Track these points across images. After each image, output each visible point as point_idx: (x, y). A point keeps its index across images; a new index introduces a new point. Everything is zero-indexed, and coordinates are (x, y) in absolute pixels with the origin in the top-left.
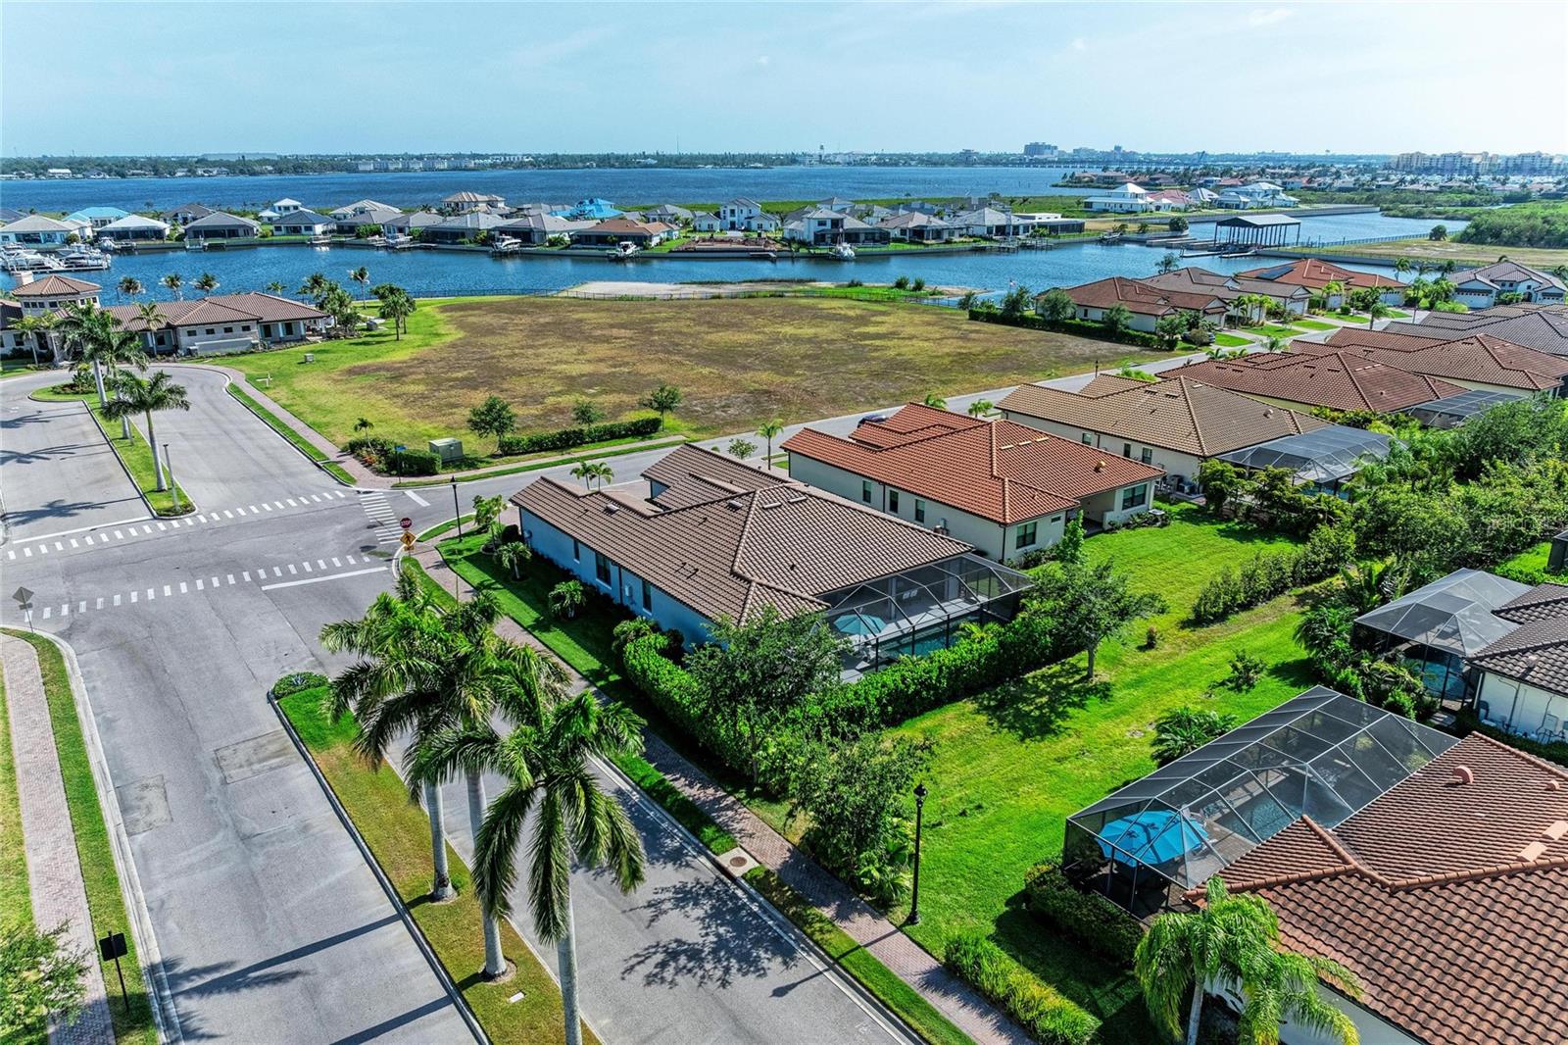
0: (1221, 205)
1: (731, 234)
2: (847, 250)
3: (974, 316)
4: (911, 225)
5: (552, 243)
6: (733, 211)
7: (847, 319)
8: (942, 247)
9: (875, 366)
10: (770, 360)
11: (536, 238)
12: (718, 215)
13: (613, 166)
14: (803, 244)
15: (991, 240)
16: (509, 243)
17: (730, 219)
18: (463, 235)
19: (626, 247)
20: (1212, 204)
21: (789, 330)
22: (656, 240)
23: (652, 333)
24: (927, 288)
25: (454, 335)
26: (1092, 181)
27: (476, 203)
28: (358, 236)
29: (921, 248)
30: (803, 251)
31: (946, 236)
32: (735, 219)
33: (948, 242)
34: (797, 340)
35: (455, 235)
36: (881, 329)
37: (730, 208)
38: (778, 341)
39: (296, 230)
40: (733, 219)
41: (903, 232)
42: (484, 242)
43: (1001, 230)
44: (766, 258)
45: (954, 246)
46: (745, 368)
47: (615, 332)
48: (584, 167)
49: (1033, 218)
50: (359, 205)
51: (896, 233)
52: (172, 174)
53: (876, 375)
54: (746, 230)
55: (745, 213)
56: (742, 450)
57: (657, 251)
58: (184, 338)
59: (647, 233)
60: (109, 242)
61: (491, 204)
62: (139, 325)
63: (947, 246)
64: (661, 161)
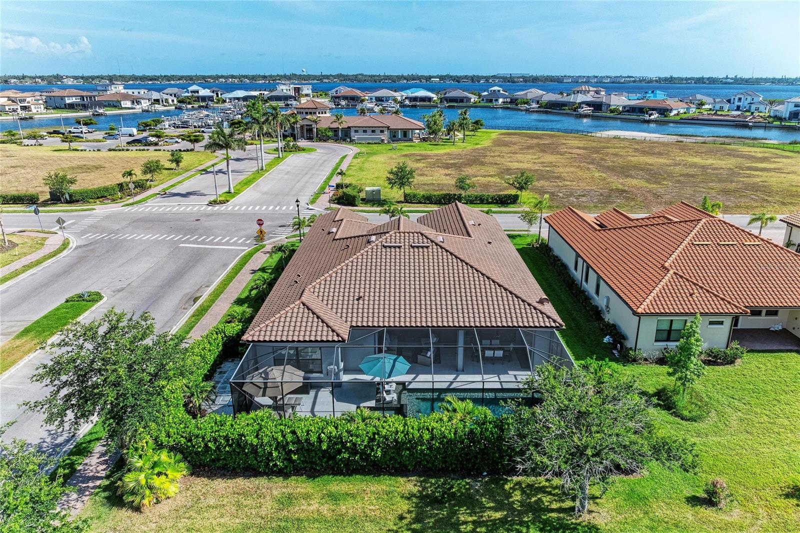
1: (734, 112)
6: (740, 99)
11: (604, 108)
12: (729, 101)
16: (586, 110)
17: (737, 103)
18: (566, 105)
19: (651, 115)
22: (674, 112)
27: (589, 91)
28: (517, 105)
32: (741, 104)
35: (563, 105)
37: (739, 96)
39: (491, 101)
40: (739, 104)
52: (479, 82)
54: (746, 111)
55: (749, 100)
57: (673, 118)
58: (353, 134)
59: (669, 108)
60: (407, 102)
61: (597, 92)
62: (335, 125)
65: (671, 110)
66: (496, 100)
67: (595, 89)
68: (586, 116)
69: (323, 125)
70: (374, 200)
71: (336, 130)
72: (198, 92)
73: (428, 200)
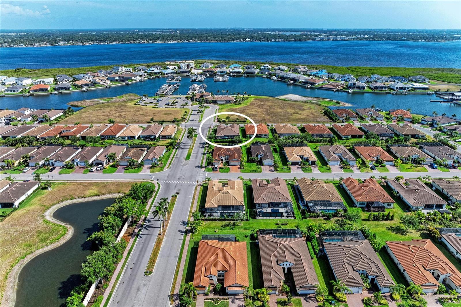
1: (343, 82)
2: (350, 91)
11: (298, 81)
12: (342, 77)
13: (390, 40)
15: (395, 91)
16: (290, 82)
17: (344, 78)
18: (286, 79)
19: (308, 86)
27: (301, 68)
39: (263, 73)
41: (373, 87)
43: (401, 88)
44: (334, 91)
49: (414, 85)
50: (279, 67)
54: (347, 81)
58: (217, 102)
59: (315, 83)
60: (232, 74)
61: (304, 68)
62: (213, 100)
63: (381, 92)
64: (408, 38)
65: (316, 84)
66: (265, 73)
67: (304, 67)
68: (290, 84)
69: (210, 99)
70: (224, 122)
71: (213, 101)
72: (154, 70)
73: (232, 121)
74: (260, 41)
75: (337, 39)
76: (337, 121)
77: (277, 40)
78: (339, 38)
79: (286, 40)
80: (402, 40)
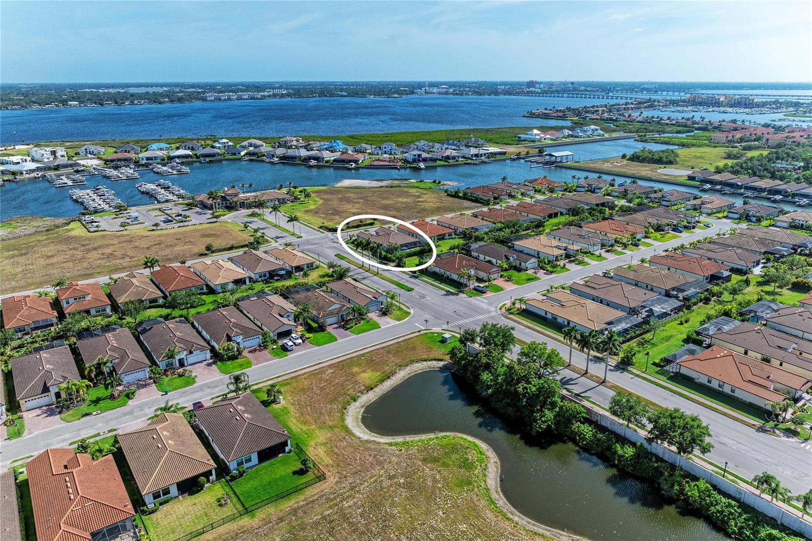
0: (572, 136)
1: (385, 156)
2: (422, 165)
3: (448, 195)
4: (445, 155)
5: (327, 162)
6: (385, 147)
7: (415, 196)
8: (454, 163)
9: (418, 210)
10: (396, 209)
11: (321, 160)
13: (326, 96)
14: (408, 162)
15: (472, 159)
16: (313, 162)
17: (384, 150)
19: (352, 165)
20: (569, 136)
21: (400, 200)
22: (361, 161)
23: (368, 201)
24: (442, 183)
25: (321, 201)
26: (539, 115)
27: (292, 141)
28: (258, 157)
29: (447, 163)
30: (408, 165)
31: (457, 158)
32: (386, 150)
33: (457, 161)
34: (402, 202)
35: (293, 158)
36: (423, 200)
38: (398, 203)
39: (235, 154)
41: (442, 157)
42: (303, 161)
43: (476, 155)
44: (396, 168)
45: (458, 163)
46: (390, 211)
47: (359, 200)
48: (312, 97)
50: (247, 142)
51: (440, 157)
53: (418, 212)
54: (391, 154)
55: (390, 148)
56: (390, 228)
57: (361, 165)
63: (456, 163)
64: (349, 93)
65: (359, 161)
67: (296, 139)
74: (102, 105)
75: (243, 97)
76: (491, 204)
77: (136, 102)
78: (245, 95)
79: (155, 102)
80: (342, 96)
